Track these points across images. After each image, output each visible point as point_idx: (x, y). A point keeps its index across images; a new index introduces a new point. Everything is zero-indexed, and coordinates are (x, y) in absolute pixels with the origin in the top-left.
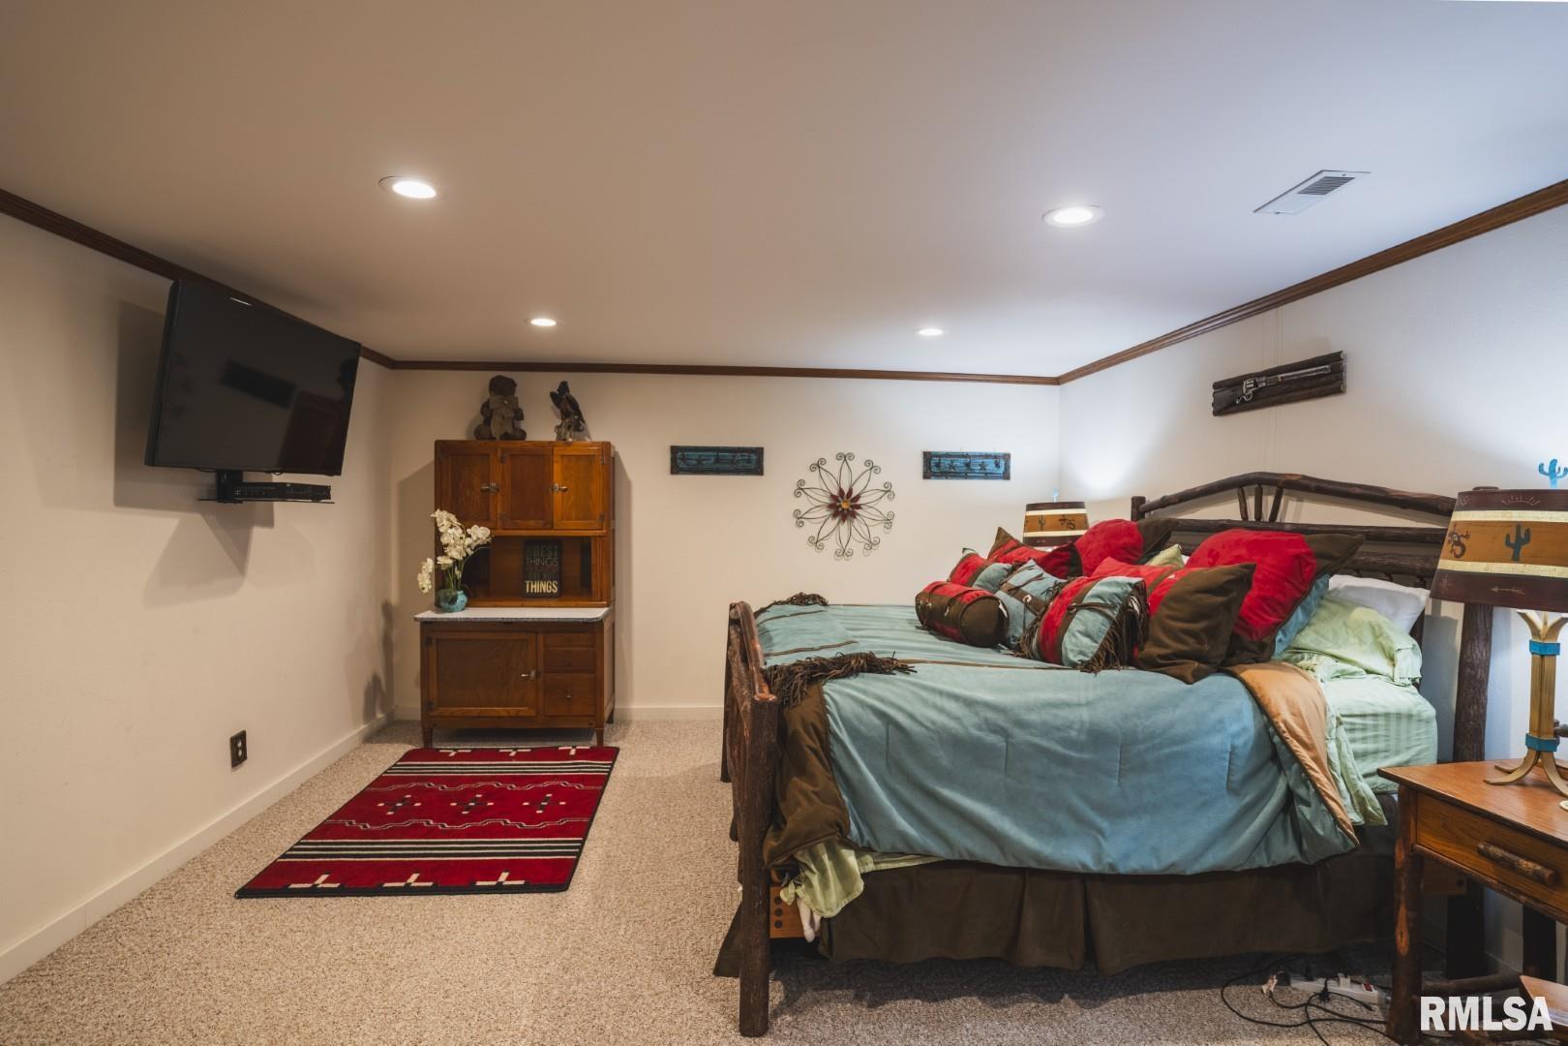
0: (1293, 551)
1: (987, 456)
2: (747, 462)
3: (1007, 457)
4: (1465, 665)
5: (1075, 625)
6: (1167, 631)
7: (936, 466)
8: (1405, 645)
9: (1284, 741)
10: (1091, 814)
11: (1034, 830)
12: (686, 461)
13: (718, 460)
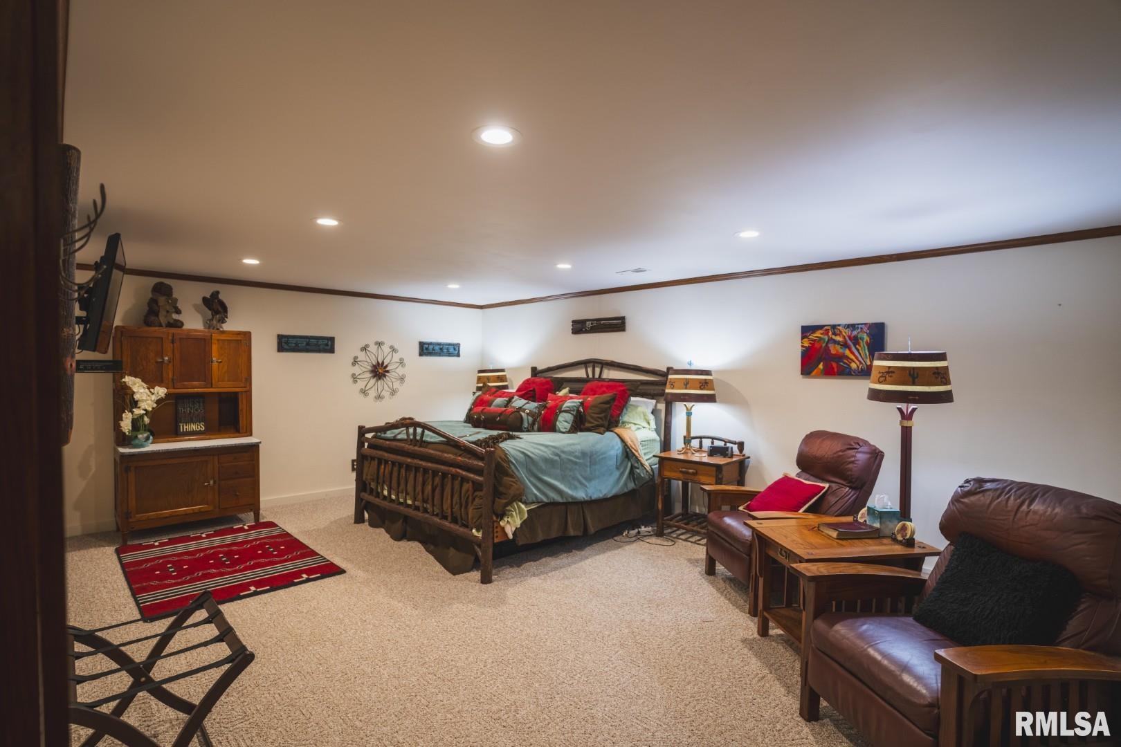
0: (622, 389)
1: (450, 344)
2: (325, 345)
3: (458, 345)
4: (666, 422)
5: (560, 418)
6: (592, 418)
7: (426, 349)
8: (652, 418)
9: (630, 450)
10: (584, 481)
11: (570, 488)
12: (286, 344)
13: (308, 344)
